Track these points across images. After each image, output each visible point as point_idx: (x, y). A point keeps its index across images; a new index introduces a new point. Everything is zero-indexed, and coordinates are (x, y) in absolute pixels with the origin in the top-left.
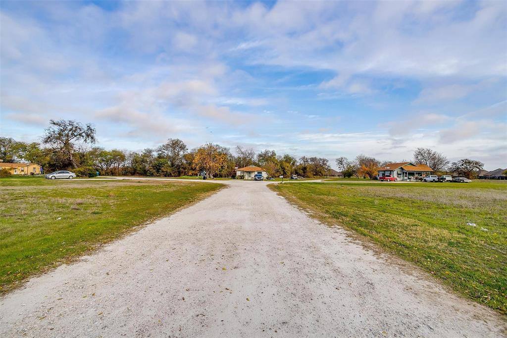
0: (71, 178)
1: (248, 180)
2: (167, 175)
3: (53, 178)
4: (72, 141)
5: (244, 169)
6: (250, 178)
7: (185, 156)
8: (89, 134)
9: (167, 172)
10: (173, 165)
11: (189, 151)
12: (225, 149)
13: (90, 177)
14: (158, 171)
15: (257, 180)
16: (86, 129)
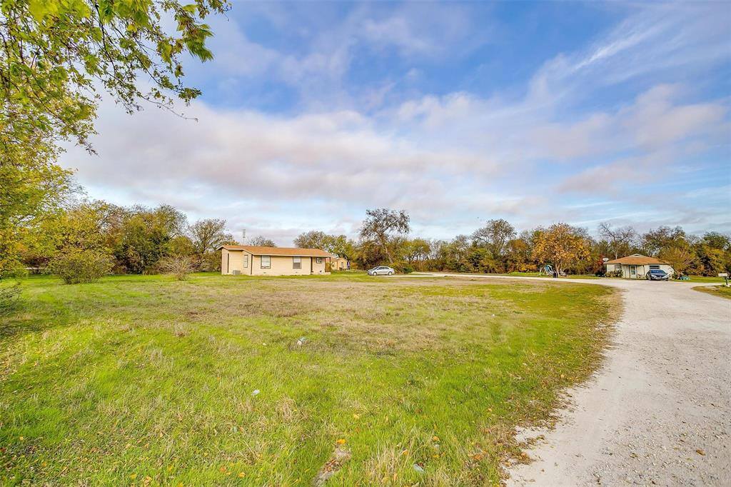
0: (390, 274)
1: (629, 279)
2: (489, 271)
3: (375, 274)
4: (387, 232)
5: (622, 261)
6: (634, 276)
7: (512, 243)
8: (402, 223)
9: (488, 266)
10: (495, 257)
11: (518, 237)
12: (580, 230)
13: (405, 273)
14: (475, 265)
15: (655, 280)
16: (398, 216)
